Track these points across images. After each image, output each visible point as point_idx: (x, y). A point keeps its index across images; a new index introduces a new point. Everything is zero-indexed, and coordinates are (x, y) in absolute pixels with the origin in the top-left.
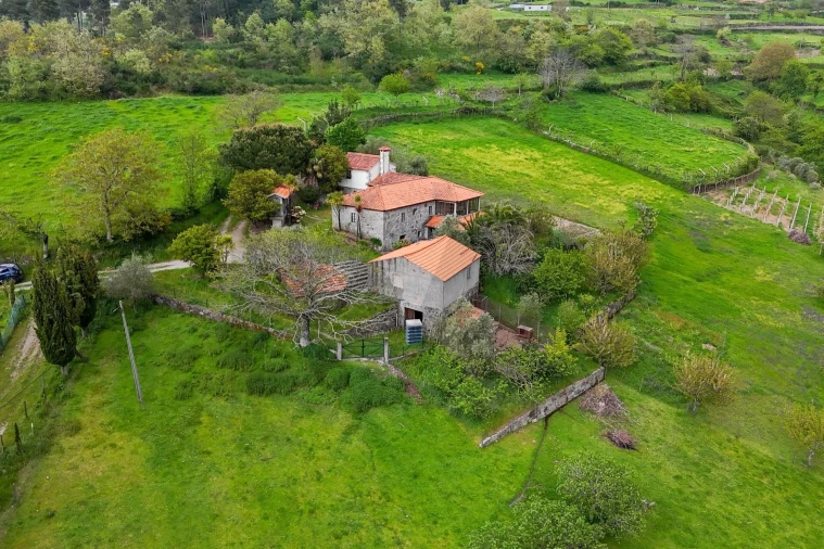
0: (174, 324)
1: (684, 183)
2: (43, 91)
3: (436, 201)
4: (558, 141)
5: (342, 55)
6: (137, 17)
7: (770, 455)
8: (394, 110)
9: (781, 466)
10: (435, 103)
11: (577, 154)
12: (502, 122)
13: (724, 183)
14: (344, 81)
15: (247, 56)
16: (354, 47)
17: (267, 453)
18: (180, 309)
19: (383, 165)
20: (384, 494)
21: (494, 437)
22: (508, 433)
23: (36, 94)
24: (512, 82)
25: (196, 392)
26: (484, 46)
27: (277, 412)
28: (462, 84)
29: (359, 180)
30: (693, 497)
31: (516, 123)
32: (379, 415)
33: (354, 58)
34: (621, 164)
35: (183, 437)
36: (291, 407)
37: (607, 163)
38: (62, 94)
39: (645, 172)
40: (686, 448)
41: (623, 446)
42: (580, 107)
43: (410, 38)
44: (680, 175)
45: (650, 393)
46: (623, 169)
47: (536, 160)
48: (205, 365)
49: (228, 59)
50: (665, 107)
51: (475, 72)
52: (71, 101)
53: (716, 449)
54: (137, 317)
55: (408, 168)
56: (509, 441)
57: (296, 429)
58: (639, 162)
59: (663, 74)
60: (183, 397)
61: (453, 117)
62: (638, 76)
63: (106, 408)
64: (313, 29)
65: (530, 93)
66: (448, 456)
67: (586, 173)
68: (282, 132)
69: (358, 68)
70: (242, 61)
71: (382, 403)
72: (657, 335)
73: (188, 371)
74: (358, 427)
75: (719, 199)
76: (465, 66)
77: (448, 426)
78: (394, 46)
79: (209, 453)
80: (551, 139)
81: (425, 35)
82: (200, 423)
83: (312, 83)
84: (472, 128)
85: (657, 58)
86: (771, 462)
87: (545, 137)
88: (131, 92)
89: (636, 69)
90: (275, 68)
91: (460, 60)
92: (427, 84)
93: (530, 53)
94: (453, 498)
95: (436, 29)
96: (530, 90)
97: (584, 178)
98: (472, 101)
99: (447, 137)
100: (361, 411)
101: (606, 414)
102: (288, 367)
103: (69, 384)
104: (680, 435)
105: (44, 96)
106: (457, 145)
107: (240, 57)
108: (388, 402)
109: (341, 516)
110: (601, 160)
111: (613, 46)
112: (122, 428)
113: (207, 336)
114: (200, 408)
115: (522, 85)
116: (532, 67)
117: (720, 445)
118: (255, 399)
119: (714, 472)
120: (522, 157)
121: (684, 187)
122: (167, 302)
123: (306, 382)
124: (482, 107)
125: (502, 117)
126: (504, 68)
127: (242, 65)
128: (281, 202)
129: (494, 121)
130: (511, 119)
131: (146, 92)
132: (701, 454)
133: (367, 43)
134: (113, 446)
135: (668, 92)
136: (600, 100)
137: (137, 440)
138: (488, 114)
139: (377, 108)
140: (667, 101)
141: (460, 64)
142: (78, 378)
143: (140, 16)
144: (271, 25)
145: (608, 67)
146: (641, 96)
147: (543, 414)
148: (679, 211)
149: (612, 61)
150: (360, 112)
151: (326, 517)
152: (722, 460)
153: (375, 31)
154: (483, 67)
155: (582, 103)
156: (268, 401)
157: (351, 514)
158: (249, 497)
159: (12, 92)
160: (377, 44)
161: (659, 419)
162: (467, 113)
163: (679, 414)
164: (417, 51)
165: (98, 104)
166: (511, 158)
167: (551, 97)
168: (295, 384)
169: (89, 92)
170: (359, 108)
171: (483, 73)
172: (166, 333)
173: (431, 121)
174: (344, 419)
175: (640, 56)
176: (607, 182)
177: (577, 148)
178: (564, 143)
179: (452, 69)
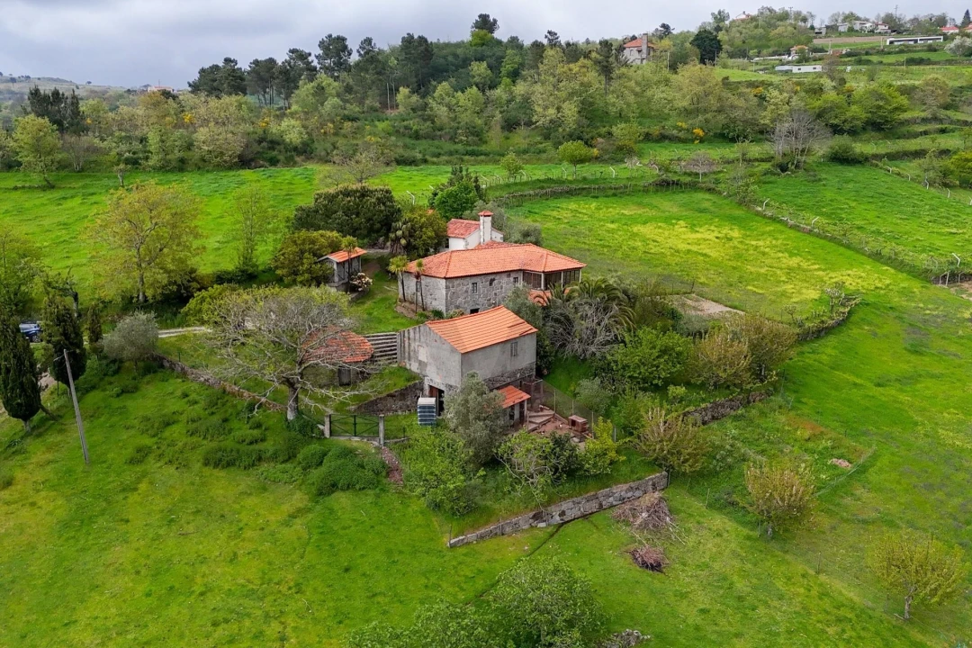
0: (171, 389)
1: (927, 271)
2: (182, 161)
3: (524, 271)
4: (773, 219)
5: (529, 124)
6: (320, 90)
7: (856, 599)
8: (570, 182)
9: (863, 614)
10: (624, 175)
11: (792, 233)
12: (707, 196)
14: (525, 152)
15: (425, 127)
16: (544, 114)
17: (191, 528)
18: (184, 374)
19: (484, 230)
20: (297, 585)
21: (471, 536)
22: (492, 535)
23: (174, 164)
24: (732, 151)
25: (151, 459)
26: (706, 111)
27: (224, 486)
28: (665, 154)
30: (714, 637)
31: (725, 198)
32: (342, 500)
33: (543, 126)
34: (848, 247)
35: (109, 502)
36: (245, 480)
37: (831, 246)
38: (201, 164)
39: (877, 256)
40: (735, 578)
41: (645, 565)
42: (820, 180)
44: (923, 260)
45: (720, 509)
46: (849, 253)
47: (730, 239)
48: (176, 431)
49: (402, 130)
50: (944, 181)
51: (692, 141)
52: (208, 171)
53: (779, 584)
54: (134, 379)
55: (517, 236)
56: (491, 544)
57: (237, 506)
58: (873, 244)
59: (951, 141)
60: (132, 461)
61: (646, 190)
62: (913, 145)
63: (49, 468)
64: (505, 97)
65: (756, 164)
66: (401, 552)
67: (792, 255)
68: (364, 193)
69: (547, 137)
70: (416, 132)
71: (349, 487)
72: (768, 441)
73: (154, 436)
74: (309, 510)
76: (681, 135)
77: (420, 519)
78: (593, 113)
79: (127, 521)
80: (764, 216)
81: (631, 99)
82: (136, 489)
83: (486, 155)
84: (666, 203)
85: (952, 122)
86: (853, 608)
87: (758, 214)
88: (274, 162)
89: (916, 135)
90: (453, 139)
91: (676, 127)
92: (621, 153)
93: (765, 118)
94: (380, 599)
95: (649, 93)
96: (757, 160)
97: (784, 261)
98: (675, 172)
99: (626, 212)
100: (321, 494)
101: (644, 526)
102: (263, 440)
103: (29, 440)
104: (737, 564)
105: (182, 166)
106: (633, 220)
107: (415, 128)
108: (358, 487)
109: (232, 602)
110: (822, 242)
111: (879, 107)
112: (53, 488)
113: (196, 403)
114: (145, 474)
115: (744, 155)
116: (763, 134)
117: (789, 579)
118: (207, 471)
119: (761, 610)
120: (711, 236)
121: (929, 277)
122: (172, 367)
123: (274, 457)
124: (688, 179)
125: (710, 190)
126: (726, 136)
127: (417, 136)
128: (335, 267)
129: (700, 196)
130: (720, 193)
131: (290, 162)
132: (755, 588)
133: (559, 109)
134: (33, 504)
135: (948, 162)
136: (850, 172)
137: (60, 502)
138: (694, 187)
139: (549, 180)
140: (946, 173)
141: (675, 132)
142: (39, 435)
143: (323, 88)
144: (460, 93)
145: (873, 133)
146: (911, 168)
147: (557, 519)
148: (904, 303)
149: (880, 125)
150: (526, 183)
151: (214, 601)
152: (781, 598)
153: (571, 95)
154: (701, 133)
155: (824, 176)
156: (220, 473)
157: (247, 602)
158: (143, 572)
159: (151, 163)
160: (570, 110)
161: (718, 540)
162: (665, 186)
163: (748, 538)
164: (621, 116)
165: (231, 173)
166: (699, 236)
167: (784, 168)
168: (260, 459)
169: (225, 162)
170: (525, 178)
171: (702, 141)
172: (154, 398)
173: (615, 195)
174: (299, 499)
175: (924, 120)
176: (817, 267)
177: (795, 228)
178: (781, 222)
179: (663, 138)
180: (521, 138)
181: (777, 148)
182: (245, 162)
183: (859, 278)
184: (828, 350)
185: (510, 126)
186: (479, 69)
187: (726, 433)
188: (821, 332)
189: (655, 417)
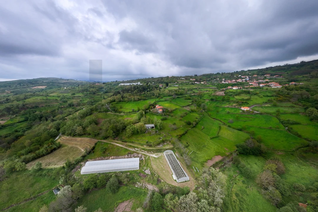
8: (159, 101)
10: (163, 100)
13: (185, 106)
16: (156, 95)
19: (158, 106)
26: (168, 93)
28: (165, 98)
29: (156, 107)
31: (170, 101)
34: (177, 105)
39: (179, 106)
42: (176, 100)
43: (161, 93)
44: (181, 106)
50: (185, 99)
58: (179, 105)
59: (186, 95)
67: (174, 106)
69: (156, 97)
70: (146, 96)
75: (184, 108)
78: (159, 94)
80: (172, 103)
83: (152, 98)
88: (140, 100)
89: (184, 95)
90: (149, 97)
92: (162, 98)
99: (164, 103)
115: (171, 98)
116: (172, 96)
121: (181, 107)
126: (169, 96)
135: (186, 97)
136: (179, 99)
138: (167, 101)
144: (148, 92)
146: (183, 98)
149: (181, 94)
150: (157, 101)
159: (133, 101)
160: (158, 95)
162: (165, 101)
164: (162, 95)
166: (168, 105)
167: (174, 99)
171: (167, 96)
177: (174, 104)
179: (165, 96)
180: (154, 96)
181: (173, 97)
182: (138, 101)
183: (177, 107)
184: (175, 111)
185: (153, 95)
186: (149, 90)
187: (170, 114)
188: (175, 110)
189: (168, 113)
